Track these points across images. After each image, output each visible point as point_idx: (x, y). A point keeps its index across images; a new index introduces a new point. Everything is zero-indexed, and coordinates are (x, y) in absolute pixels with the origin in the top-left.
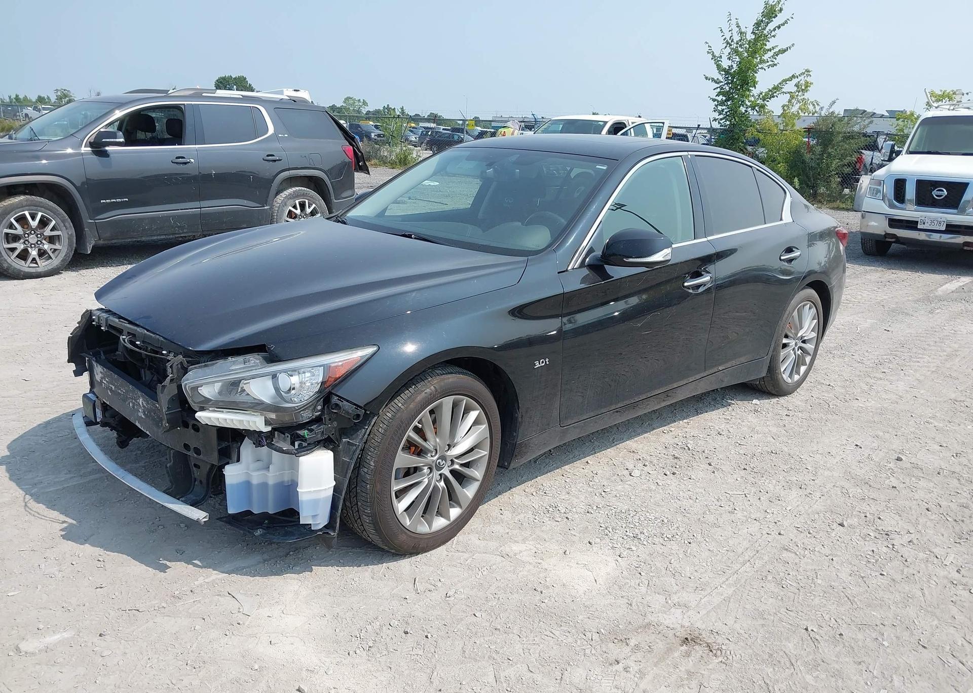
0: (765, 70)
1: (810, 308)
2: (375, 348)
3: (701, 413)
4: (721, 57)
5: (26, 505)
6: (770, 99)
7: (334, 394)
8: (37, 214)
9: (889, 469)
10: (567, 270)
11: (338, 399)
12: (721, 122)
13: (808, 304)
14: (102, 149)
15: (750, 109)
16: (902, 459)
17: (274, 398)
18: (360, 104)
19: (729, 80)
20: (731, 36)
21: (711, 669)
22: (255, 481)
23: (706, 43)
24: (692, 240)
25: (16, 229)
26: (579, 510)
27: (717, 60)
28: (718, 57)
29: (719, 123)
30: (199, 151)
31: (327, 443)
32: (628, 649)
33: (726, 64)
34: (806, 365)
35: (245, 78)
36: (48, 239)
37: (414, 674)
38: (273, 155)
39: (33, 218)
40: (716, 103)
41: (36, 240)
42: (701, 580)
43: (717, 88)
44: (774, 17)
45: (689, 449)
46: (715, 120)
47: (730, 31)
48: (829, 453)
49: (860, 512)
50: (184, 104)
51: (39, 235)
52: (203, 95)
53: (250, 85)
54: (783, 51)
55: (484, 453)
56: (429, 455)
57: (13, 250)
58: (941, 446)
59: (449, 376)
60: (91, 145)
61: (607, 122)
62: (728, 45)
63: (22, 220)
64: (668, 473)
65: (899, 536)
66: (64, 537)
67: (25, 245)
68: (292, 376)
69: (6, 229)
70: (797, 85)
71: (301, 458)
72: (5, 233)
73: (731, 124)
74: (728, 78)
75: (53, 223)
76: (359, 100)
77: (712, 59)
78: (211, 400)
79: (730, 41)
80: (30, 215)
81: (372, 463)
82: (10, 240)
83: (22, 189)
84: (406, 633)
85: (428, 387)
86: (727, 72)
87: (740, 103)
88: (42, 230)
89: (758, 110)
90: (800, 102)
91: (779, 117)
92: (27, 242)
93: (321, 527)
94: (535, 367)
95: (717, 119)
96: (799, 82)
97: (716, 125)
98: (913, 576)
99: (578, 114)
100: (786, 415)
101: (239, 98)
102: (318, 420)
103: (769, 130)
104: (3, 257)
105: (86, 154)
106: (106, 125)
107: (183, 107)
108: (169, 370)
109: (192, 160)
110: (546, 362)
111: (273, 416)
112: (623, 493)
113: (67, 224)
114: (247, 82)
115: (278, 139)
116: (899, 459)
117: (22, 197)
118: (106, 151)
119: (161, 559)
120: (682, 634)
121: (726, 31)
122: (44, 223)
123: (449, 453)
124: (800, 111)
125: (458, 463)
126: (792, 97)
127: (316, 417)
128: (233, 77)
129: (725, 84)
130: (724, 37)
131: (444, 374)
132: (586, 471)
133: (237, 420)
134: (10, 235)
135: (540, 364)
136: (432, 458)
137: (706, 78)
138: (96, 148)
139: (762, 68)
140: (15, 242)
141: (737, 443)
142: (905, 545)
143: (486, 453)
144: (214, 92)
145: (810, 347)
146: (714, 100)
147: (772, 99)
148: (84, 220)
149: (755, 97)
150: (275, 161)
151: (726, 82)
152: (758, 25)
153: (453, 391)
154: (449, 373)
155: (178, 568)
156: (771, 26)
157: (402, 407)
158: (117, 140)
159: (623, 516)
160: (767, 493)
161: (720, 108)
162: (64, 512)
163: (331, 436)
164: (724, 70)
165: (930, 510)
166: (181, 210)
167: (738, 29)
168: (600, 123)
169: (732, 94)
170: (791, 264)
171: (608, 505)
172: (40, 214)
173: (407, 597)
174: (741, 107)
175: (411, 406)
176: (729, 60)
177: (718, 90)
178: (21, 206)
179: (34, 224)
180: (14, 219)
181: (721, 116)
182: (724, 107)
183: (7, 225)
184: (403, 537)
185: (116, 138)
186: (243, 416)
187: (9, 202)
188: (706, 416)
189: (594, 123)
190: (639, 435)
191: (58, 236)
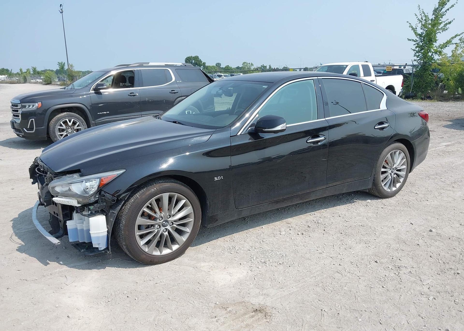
0: (441, 33)
1: (399, 153)
2: (125, 170)
3: (336, 206)
4: (416, 28)
5: (11, 237)
6: (445, 48)
7: (103, 191)
8: (71, 120)
9: (422, 235)
10: (236, 135)
11: (104, 193)
12: (418, 61)
13: (398, 151)
14: (99, 91)
15: (434, 53)
16: (432, 231)
17: (82, 192)
18: (250, 65)
19: (422, 40)
20: (422, 17)
21: (259, 324)
22: (79, 228)
23: (408, 22)
24: (316, 120)
25: (63, 126)
26: (245, 249)
27: (414, 30)
28: (415, 29)
29: (417, 62)
30: (141, 90)
31: (102, 212)
32: (226, 312)
33: (419, 31)
34: (401, 183)
35: (198, 57)
36: (76, 130)
37: (120, 314)
38: (174, 91)
39: (70, 122)
40: (415, 52)
41: (71, 131)
42: (284, 284)
43: (416, 44)
44: (445, 5)
45: (318, 223)
46: (415, 60)
47: (420, 15)
48: (393, 227)
49: (391, 256)
50: (134, 70)
51: (72, 129)
52: (143, 65)
53: (200, 60)
54: (450, 23)
55: (191, 220)
56: (158, 220)
57: (62, 135)
58: (461, 225)
59: (164, 184)
60: (94, 90)
61: (348, 65)
62: (421, 22)
63: (65, 123)
64: (299, 234)
65: (405, 269)
66: (17, 250)
67: (67, 133)
68: (86, 182)
69: (59, 126)
70: (460, 40)
71: (90, 219)
72: (59, 128)
73: (424, 62)
74: (421, 38)
75: (78, 123)
76: (249, 63)
77: (412, 30)
78: (60, 193)
79: (421, 20)
80: (69, 120)
81: (124, 222)
82: (61, 131)
83: (66, 110)
84: (128, 297)
85: (153, 189)
86: (420, 35)
87: (428, 51)
88: (74, 127)
89: (438, 54)
90: (462, 48)
91: (450, 57)
92: (67, 132)
93: (102, 249)
94: (215, 180)
95: (416, 60)
96: (461, 38)
97: (415, 63)
98: (400, 289)
99: (333, 63)
100: (382, 208)
101: (164, 66)
102: (96, 202)
103: (444, 64)
104: (58, 138)
105: (92, 94)
106: (101, 81)
107: (134, 71)
108: (46, 180)
109: (137, 94)
110: (221, 178)
111: (81, 200)
112: (271, 242)
113: (83, 124)
114: (199, 58)
115: (177, 83)
116: (431, 231)
117: (65, 113)
118: (101, 92)
119: (47, 261)
120: (257, 307)
121: (418, 15)
122: (74, 123)
123: (170, 219)
124: (462, 53)
125: (175, 224)
126: (457, 46)
127: (96, 200)
128: (193, 56)
129: (420, 42)
130: (418, 18)
131: (163, 183)
132: (259, 231)
133: (67, 201)
134: (61, 129)
135: (217, 179)
136: (160, 221)
137: (409, 40)
138: (96, 91)
139: (439, 32)
140: (63, 132)
141: (346, 220)
142: (406, 273)
143: (192, 220)
144: (148, 64)
145: (403, 173)
146: (414, 50)
147: (446, 47)
148: (90, 122)
149: (437, 48)
150: (175, 93)
151: (420, 41)
152: (435, 10)
153: (167, 191)
154: (166, 182)
155: (53, 265)
156: (444, 10)
157: (139, 197)
158: (104, 87)
159: (265, 252)
160: (346, 245)
161: (417, 54)
162: (23, 241)
163: (103, 209)
164: (419, 35)
165: (432, 257)
166: (133, 116)
167: (424, 14)
168: (344, 66)
169: (424, 46)
170: (383, 130)
171: (261, 247)
172: (73, 120)
173: (138, 282)
174: (429, 53)
175: (143, 197)
176: (422, 29)
177: (416, 45)
178: (65, 117)
179: (70, 124)
180: (62, 122)
181: (418, 58)
182: (420, 54)
183: (59, 125)
184: (144, 256)
185: (103, 86)
186: (70, 200)
187: (60, 115)
188: (338, 207)
189: (341, 66)
190: (297, 216)
191: (80, 129)
